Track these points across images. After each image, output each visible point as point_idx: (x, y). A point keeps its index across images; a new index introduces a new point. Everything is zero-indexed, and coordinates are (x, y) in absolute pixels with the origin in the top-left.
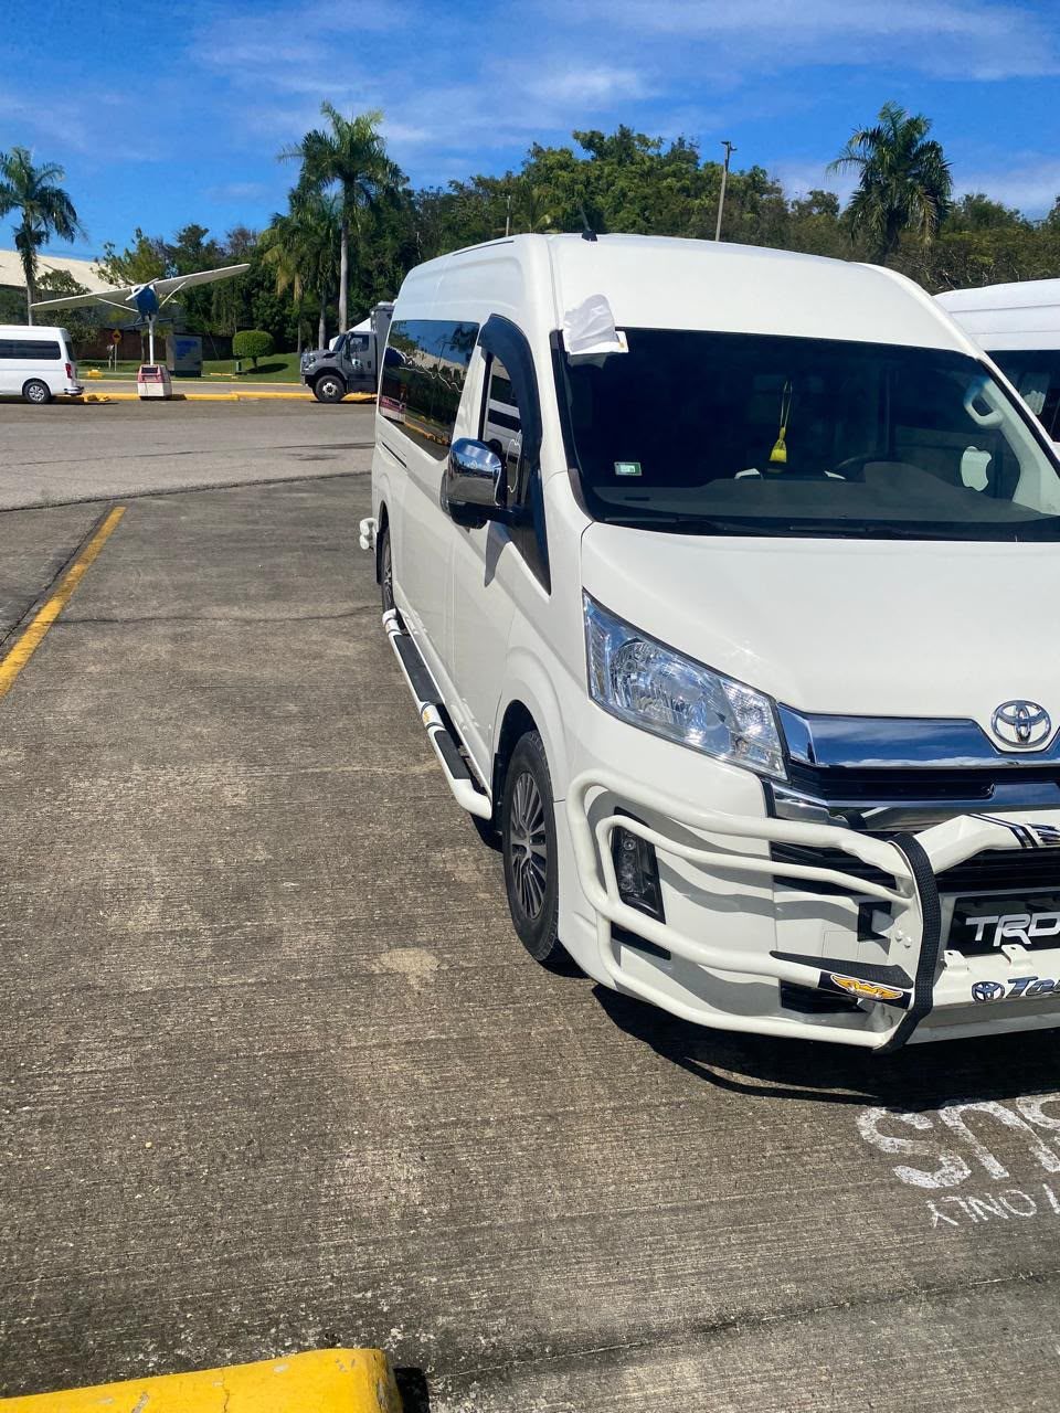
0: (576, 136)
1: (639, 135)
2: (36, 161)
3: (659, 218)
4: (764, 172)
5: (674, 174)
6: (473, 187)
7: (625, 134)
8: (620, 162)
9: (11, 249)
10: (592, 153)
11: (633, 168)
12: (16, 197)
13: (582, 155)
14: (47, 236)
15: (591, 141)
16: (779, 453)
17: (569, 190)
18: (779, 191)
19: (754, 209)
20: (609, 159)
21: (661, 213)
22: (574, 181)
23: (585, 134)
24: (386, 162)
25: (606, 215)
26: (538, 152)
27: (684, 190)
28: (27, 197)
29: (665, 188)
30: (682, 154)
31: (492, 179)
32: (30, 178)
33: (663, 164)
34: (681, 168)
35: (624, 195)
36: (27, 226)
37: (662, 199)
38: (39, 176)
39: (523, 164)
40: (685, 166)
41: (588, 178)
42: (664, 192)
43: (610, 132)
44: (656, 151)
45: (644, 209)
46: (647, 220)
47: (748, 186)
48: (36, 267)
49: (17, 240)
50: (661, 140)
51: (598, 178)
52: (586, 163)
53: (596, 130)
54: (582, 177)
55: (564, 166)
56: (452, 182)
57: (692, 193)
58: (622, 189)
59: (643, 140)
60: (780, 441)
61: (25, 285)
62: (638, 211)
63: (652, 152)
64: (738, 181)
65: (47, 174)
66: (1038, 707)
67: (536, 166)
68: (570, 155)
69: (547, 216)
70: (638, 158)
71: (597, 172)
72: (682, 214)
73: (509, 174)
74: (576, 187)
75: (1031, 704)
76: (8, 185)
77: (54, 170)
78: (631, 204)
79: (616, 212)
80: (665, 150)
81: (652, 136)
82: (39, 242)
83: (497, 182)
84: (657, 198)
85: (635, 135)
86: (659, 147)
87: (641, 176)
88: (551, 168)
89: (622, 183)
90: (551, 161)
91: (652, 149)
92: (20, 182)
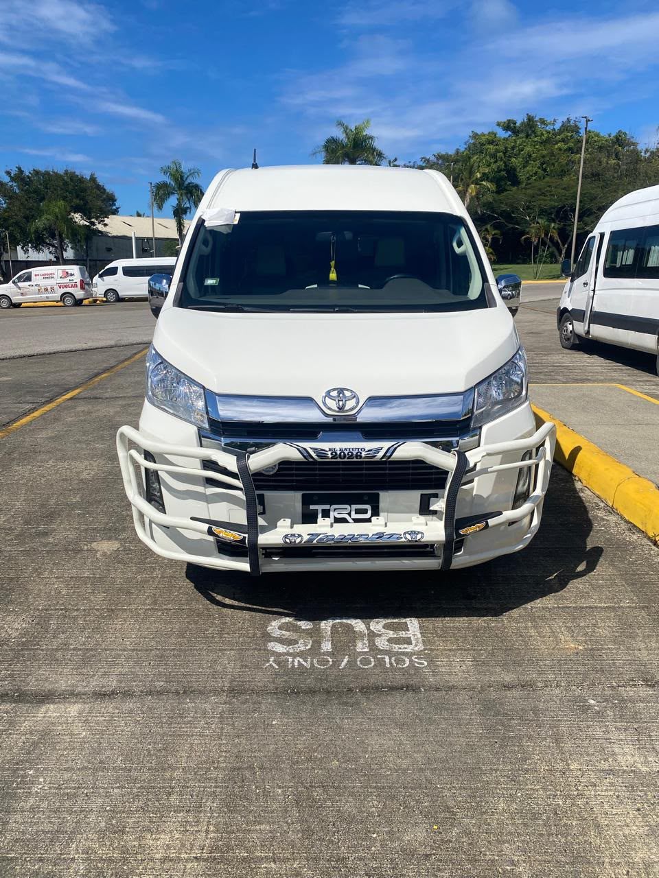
0: (499, 124)
1: (540, 119)
2: (185, 168)
3: (552, 168)
4: (625, 134)
5: (563, 140)
6: (435, 160)
7: (530, 119)
8: (527, 136)
9: (171, 218)
10: (510, 133)
11: (536, 139)
12: (174, 189)
13: (502, 134)
14: (190, 209)
15: (509, 126)
16: (333, 276)
17: (493, 156)
18: (634, 144)
19: (617, 157)
20: (521, 135)
21: (553, 164)
22: (497, 151)
23: (505, 123)
24: (374, 150)
25: (518, 170)
26: (475, 136)
27: (570, 149)
28: (180, 188)
29: (557, 149)
30: (570, 128)
31: (447, 154)
32: (182, 177)
33: (555, 134)
34: (567, 136)
35: (530, 156)
36: (179, 204)
37: (555, 156)
38: (186, 176)
39: (466, 144)
40: (570, 134)
41: (506, 148)
42: (556, 152)
43: (520, 119)
44: (552, 127)
45: (542, 164)
46: (545, 170)
47: (614, 143)
48: (184, 227)
49: (174, 212)
50: (555, 121)
51: (513, 148)
52: (506, 139)
53: (511, 119)
54: (502, 148)
55: (491, 142)
56: (423, 158)
57: (575, 150)
58: (529, 152)
59: (543, 122)
60: (332, 269)
61: (178, 237)
62: (538, 165)
63: (549, 128)
64: (606, 141)
65: (190, 174)
66: (351, 391)
67: (474, 144)
68: (495, 135)
69: (478, 173)
70: (539, 133)
71: (513, 144)
72: (567, 164)
73: (457, 151)
74: (498, 154)
75: (348, 390)
76: (170, 183)
77: (193, 173)
78: (534, 161)
79: (524, 167)
80: (557, 126)
81: (549, 119)
82: (186, 213)
83: (451, 156)
84: (551, 156)
85: (537, 119)
86: (554, 124)
87: (541, 143)
88: (483, 145)
89: (528, 149)
90: (483, 140)
91: (549, 126)
92: (176, 180)
